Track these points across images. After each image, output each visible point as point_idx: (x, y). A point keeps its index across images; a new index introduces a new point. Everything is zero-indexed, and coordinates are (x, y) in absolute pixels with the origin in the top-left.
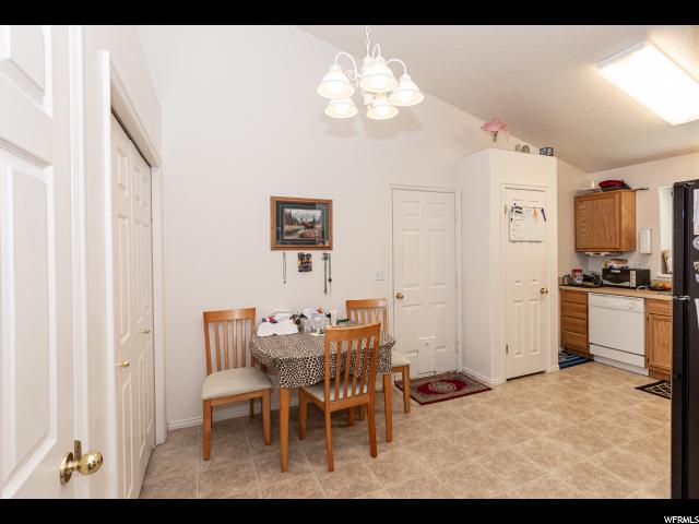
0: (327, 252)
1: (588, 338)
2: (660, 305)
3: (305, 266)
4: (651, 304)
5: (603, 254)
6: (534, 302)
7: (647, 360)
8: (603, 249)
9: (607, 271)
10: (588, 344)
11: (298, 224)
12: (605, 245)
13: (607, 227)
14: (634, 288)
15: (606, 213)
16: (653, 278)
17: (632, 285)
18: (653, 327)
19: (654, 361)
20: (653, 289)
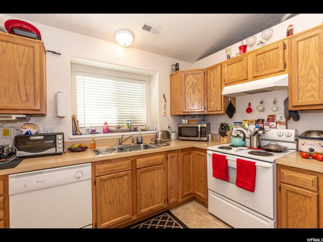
4: (98, 167)
5: (14, 117)
7: (95, 225)
12: (16, 106)
13: (22, 82)
14: (60, 154)
15: (21, 64)
16: (66, 140)
17: (60, 150)
18: (100, 190)
19: (102, 223)
20: (72, 150)
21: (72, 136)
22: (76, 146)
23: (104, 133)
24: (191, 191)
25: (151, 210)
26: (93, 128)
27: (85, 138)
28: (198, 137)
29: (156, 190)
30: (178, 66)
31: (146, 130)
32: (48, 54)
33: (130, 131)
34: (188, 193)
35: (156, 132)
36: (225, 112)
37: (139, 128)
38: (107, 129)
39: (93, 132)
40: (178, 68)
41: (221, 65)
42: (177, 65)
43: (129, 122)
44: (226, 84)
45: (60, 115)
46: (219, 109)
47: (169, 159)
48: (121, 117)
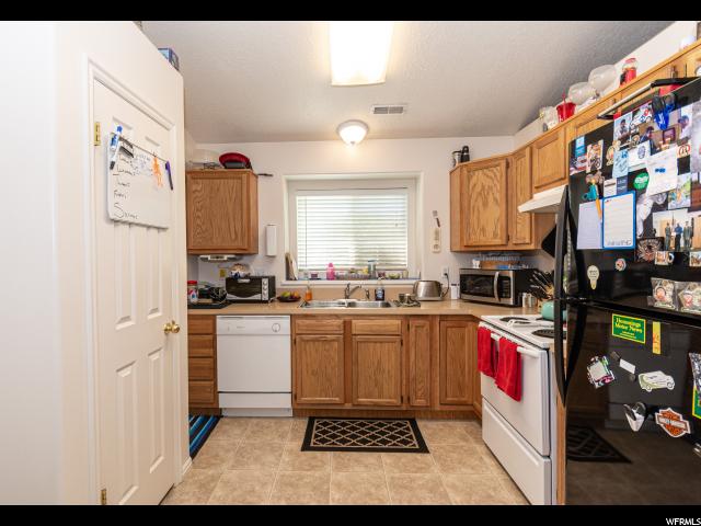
1: (215, 385)
2: (307, 322)
4: (299, 321)
5: (226, 257)
6: (155, 357)
7: (294, 397)
8: (225, 250)
9: (232, 282)
10: (216, 393)
12: (226, 245)
13: (232, 219)
14: (266, 302)
15: (230, 199)
16: (278, 286)
17: (266, 297)
18: (301, 352)
19: (302, 396)
20: (283, 300)
21: (284, 281)
22: (288, 294)
23: (328, 279)
24: (463, 399)
25: (376, 405)
26: (314, 272)
27: (300, 285)
28: (493, 296)
29: (386, 375)
30: (467, 151)
31: (398, 278)
32: (260, 178)
33: (369, 278)
34: (456, 399)
35: (414, 282)
36: (540, 247)
37: (388, 274)
38: (333, 273)
39: (314, 277)
40: (468, 156)
41: (531, 149)
42: (466, 149)
43: (372, 264)
44: (537, 188)
45: (269, 254)
46: (527, 241)
47: (412, 330)
48: (360, 254)
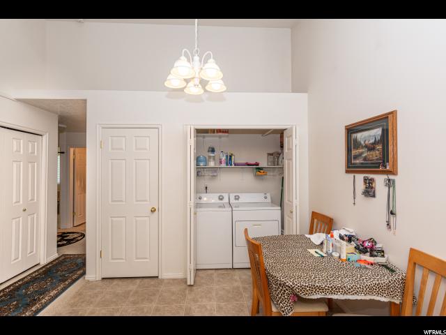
0: (391, 177)
3: (369, 191)
11: (362, 148)
